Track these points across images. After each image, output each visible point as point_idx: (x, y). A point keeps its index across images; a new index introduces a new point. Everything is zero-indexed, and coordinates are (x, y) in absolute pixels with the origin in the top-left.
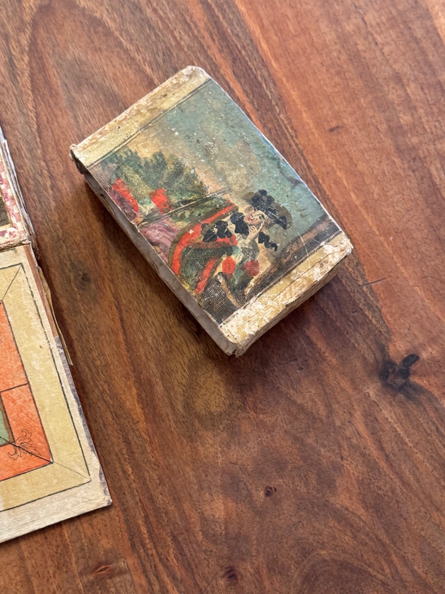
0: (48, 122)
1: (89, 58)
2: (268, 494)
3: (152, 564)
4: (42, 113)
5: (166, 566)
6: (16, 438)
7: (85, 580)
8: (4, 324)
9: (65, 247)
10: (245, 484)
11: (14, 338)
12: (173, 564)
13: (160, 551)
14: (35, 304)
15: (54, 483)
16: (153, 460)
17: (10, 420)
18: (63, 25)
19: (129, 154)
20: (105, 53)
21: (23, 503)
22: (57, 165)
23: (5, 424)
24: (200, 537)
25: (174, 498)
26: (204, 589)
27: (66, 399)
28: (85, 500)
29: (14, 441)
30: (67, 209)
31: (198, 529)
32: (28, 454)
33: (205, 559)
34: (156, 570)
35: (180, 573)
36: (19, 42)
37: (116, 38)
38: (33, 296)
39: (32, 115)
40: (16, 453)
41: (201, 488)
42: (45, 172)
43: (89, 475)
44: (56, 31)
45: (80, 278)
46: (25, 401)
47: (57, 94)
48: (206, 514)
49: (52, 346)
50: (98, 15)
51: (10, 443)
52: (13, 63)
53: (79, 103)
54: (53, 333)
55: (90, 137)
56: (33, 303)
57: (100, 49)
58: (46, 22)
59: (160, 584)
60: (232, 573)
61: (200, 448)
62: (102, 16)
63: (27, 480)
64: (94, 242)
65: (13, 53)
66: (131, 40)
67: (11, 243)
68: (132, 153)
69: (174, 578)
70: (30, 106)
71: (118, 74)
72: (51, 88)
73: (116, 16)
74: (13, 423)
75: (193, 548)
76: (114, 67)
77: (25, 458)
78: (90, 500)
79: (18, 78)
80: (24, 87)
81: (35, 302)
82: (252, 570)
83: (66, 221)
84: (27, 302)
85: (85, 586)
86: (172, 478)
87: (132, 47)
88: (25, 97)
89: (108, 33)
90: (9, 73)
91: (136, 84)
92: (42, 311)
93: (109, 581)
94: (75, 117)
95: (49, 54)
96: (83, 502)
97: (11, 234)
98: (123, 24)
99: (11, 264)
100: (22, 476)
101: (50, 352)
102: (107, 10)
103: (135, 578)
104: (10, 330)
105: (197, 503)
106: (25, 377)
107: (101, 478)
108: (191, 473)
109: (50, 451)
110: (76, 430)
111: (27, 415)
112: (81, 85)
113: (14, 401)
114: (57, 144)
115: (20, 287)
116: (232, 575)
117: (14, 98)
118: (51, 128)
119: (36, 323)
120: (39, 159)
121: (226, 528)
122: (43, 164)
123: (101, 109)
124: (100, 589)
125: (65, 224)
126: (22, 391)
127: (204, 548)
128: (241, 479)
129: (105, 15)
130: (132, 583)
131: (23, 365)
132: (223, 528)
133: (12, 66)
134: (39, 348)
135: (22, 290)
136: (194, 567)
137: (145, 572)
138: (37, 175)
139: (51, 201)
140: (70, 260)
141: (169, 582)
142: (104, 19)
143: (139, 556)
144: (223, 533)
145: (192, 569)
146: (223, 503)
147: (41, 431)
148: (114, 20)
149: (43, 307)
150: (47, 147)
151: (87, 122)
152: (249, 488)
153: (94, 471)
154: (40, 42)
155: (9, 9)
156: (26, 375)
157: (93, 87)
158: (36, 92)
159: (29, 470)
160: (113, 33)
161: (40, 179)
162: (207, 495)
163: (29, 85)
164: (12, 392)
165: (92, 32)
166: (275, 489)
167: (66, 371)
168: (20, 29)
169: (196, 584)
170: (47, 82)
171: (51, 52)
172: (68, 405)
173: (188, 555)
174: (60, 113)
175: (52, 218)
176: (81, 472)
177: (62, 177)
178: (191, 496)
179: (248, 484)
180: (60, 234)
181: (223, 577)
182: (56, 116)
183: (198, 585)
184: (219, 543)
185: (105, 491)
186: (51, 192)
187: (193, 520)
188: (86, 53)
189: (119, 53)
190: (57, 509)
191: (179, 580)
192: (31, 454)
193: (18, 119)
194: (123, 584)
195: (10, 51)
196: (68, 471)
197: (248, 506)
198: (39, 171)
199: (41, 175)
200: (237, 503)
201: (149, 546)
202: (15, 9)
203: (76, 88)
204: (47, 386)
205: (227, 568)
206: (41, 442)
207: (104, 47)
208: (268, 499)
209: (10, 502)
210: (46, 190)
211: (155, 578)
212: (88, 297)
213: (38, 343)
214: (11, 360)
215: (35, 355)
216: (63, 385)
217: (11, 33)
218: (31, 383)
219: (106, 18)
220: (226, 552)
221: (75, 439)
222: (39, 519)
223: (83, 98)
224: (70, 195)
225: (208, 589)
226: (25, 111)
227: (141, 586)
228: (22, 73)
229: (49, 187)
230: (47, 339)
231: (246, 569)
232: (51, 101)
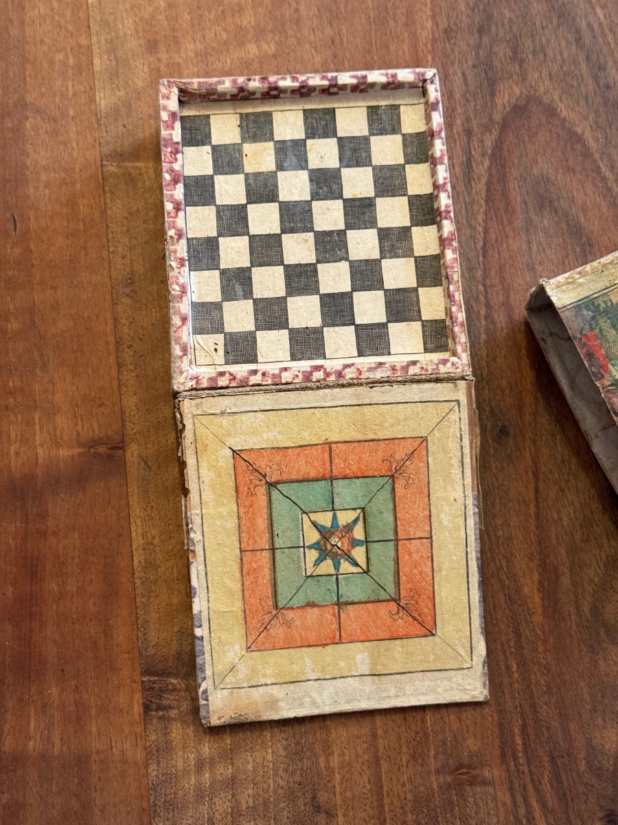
0: (496, 242)
1: (559, 178)
3: (522, 782)
4: (492, 230)
5: (537, 790)
6: (402, 596)
7: (442, 780)
8: (422, 464)
9: (487, 390)
11: (428, 483)
12: (545, 789)
13: (534, 769)
14: (462, 449)
15: (431, 659)
16: (544, 662)
17: (401, 574)
18: (536, 133)
19: (609, 304)
20: (578, 175)
21: (392, 672)
22: (497, 293)
23: (394, 577)
24: (583, 767)
25: (560, 713)
27: (467, 566)
28: (460, 688)
29: (400, 600)
30: (498, 346)
31: (582, 756)
32: (410, 618)
33: (584, 793)
34: (524, 790)
35: (552, 801)
36: (482, 141)
37: (596, 162)
38: (461, 440)
39: (480, 229)
40: (398, 613)
41: (594, 710)
42: (482, 298)
43: (472, 660)
44: (527, 138)
45: (498, 429)
46: (422, 557)
47: (513, 211)
48: (594, 741)
49: (467, 502)
50: (579, 130)
51: (394, 600)
52: (471, 164)
53: (536, 227)
54: (473, 487)
55: (567, 275)
56: (459, 448)
57: (573, 170)
58: (517, 125)
59: (526, 807)
60: (612, 818)
61: (601, 663)
62: (584, 133)
63: (402, 647)
64: (521, 392)
65: (473, 153)
66: (612, 167)
67: (452, 375)
68: (612, 304)
69: (544, 805)
70: (480, 218)
71: (588, 203)
72: (508, 204)
73: (599, 136)
74: (403, 579)
75: (572, 778)
76: (586, 194)
77: (406, 622)
78: (465, 689)
79: (473, 183)
80: (477, 195)
81: (462, 447)
83: (494, 359)
84: (453, 445)
85: (440, 787)
86: (562, 689)
87: (611, 176)
88: (476, 207)
89: (587, 154)
90: (464, 175)
91: (606, 219)
92: (467, 460)
93: (468, 788)
94: (529, 242)
95: (513, 163)
96: (457, 689)
97: (453, 364)
98: (606, 146)
99: (447, 399)
100: (398, 642)
101: (463, 508)
102: (591, 127)
103: (499, 794)
104: (426, 473)
105: (586, 726)
106: (429, 529)
107: (484, 667)
108: (585, 689)
109: (435, 621)
110: (469, 605)
111: (421, 573)
112: (543, 206)
113: (410, 554)
114: (502, 269)
115: (450, 427)
117: (463, 205)
118: (498, 248)
119: (457, 472)
120: (478, 281)
121: (615, 764)
122: (481, 288)
123: (560, 239)
124: (456, 795)
125: (493, 363)
126: (422, 545)
127: (585, 780)
129: (587, 132)
130: (495, 798)
131: (430, 516)
132: (611, 763)
133: (468, 168)
134: (452, 500)
135: (452, 430)
136: (569, 799)
137: (511, 789)
138: (472, 299)
139: (482, 333)
140: (491, 407)
141: (537, 808)
142: (585, 136)
143: (508, 769)
144: (610, 769)
145: (567, 801)
147: (431, 596)
148: (597, 140)
149: (469, 456)
150: (490, 270)
151: (541, 250)
153: (478, 657)
154: (506, 148)
155: (478, 102)
156: (431, 527)
157: (556, 211)
158: (491, 204)
159: (407, 637)
160: (592, 154)
161: (474, 304)
162: (600, 719)
163: (483, 193)
164: (410, 544)
165: (569, 148)
167: (475, 534)
168: (487, 128)
169: (568, 819)
170: (505, 195)
171: (516, 161)
172: (468, 574)
173: (565, 783)
174: (512, 234)
175: (479, 353)
176: (463, 654)
177: (499, 308)
178: (580, 716)
180: (485, 373)
181: (601, 819)
182: (507, 237)
184: (603, 778)
185: (484, 684)
186: (483, 322)
187: (578, 744)
188: (557, 173)
189: (594, 179)
190: (427, 690)
191: (550, 809)
192: (414, 619)
193: (463, 230)
194: (484, 797)
195: (470, 152)
196: (449, 650)
198: (475, 296)
199: (477, 300)
201: (521, 761)
202: (486, 104)
203: (537, 208)
204: (451, 546)
205: (608, 810)
206: (428, 608)
207: (578, 168)
209: (378, 667)
210: (479, 319)
211: (522, 801)
212: (503, 453)
213: (453, 495)
214: (419, 506)
215: (446, 508)
216: (468, 550)
217: (475, 129)
218: (434, 538)
219: (588, 136)
220: (610, 792)
221: (466, 615)
222: (404, 695)
223: (542, 222)
224: (505, 331)
226: (473, 223)
227: (504, 804)
228: (479, 179)
229: (482, 317)
230: (464, 493)
232: (504, 218)
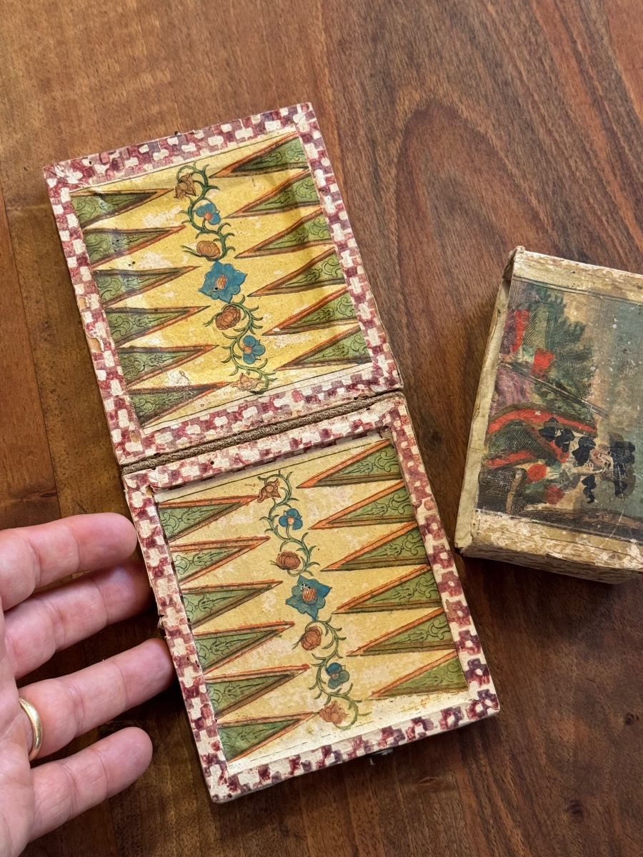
0: (411, 249)
1: (467, 179)
2: (629, 721)
3: (485, 783)
4: (405, 237)
5: (500, 788)
7: (406, 790)
9: (415, 397)
10: (602, 707)
12: (509, 787)
13: (496, 769)
16: (496, 661)
18: (440, 137)
20: (485, 175)
22: (416, 300)
24: (544, 761)
25: (517, 711)
26: (543, 821)
30: (423, 353)
31: (542, 750)
33: (547, 787)
34: (489, 791)
35: (516, 798)
36: (387, 150)
37: (501, 159)
39: (394, 238)
41: (550, 703)
42: (402, 307)
44: (431, 143)
45: (430, 436)
47: (425, 217)
48: (553, 734)
50: (482, 130)
52: (378, 174)
53: (449, 230)
57: (480, 170)
58: (420, 131)
59: (492, 808)
60: (577, 808)
61: (552, 656)
62: (487, 132)
64: (450, 396)
65: (379, 163)
66: (518, 164)
69: (508, 802)
70: (392, 227)
71: (498, 202)
72: (418, 210)
73: (503, 133)
75: (534, 772)
76: (494, 193)
79: (382, 192)
80: (388, 204)
82: (601, 809)
83: (420, 367)
85: (405, 798)
86: (516, 687)
87: (517, 173)
88: (387, 217)
89: (491, 153)
90: (372, 186)
91: (517, 216)
93: (433, 795)
94: (443, 246)
95: (420, 169)
98: (510, 144)
102: (493, 125)
103: (464, 797)
105: (543, 721)
108: (539, 684)
112: (453, 209)
114: (418, 276)
116: (577, 810)
117: (374, 215)
118: (413, 256)
120: (397, 291)
121: (575, 755)
122: (400, 297)
123: (474, 241)
124: (422, 803)
125: (419, 370)
127: (547, 774)
128: (598, 700)
129: (490, 131)
130: (460, 802)
132: (571, 754)
133: (376, 179)
136: (533, 794)
137: (476, 792)
138: (392, 309)
139: (405, 342)
140: (421, 415)
141: (502, 807)
142: (488, 135)
143: (470, 771)
144: (571, 760)
145: (531, 797)
146: (574, 725)
148: (500, 138)
150: (407, 277)
151: (456, 253)
152: (607, 712)
154: (411, 154)
155: (380, 111)
157: (467, 214)
158: (402, 212)
160: (497, 152)
161: (395, 314)
162: (556, 712)
163: (393, 202)
165: (473, 149)
166: (638, 718)
168: (390, 137)
169: (534, 814)
170: (415, 202)
171: (423, 167)
173: (528, 779)
174: (425, 240)
175: (404, 362)
177: (420, 315)
178: (535, 709)
179: (605, 707)
180: (412, 381)
181: (567, 811)
182: (421, 243)
183: (537, 817)
184: (565, 770)
186: (406, 331)
187: (537, 739)
188: (464, 174)
189: (502, 177)
191: (516, 807)
193: (377, 240)
194: (449, 802)
195: (376, 161)
197: (603, 733)
198: (395, 305)
199: (397, 309)
200: (590, 727)
201: (483, 762)
202: (387, 112)
203: (448, 212)
205: (573, 801)
207: (484, 168)
208: (628, 727)
210: (401, 328)
211: (487, 801)
212: (437, 459)
217: (379, 139)
219: (491, 134)
220: (572, 783)
223: (454, 225)
224: (428, 337)
225: (548, 822)
226: (386, 232)
227: (470, 807)
228: (388, 188)
229: (404, 325)
231: (595, 806)
232: (417, 225)
